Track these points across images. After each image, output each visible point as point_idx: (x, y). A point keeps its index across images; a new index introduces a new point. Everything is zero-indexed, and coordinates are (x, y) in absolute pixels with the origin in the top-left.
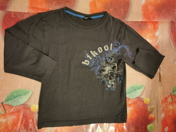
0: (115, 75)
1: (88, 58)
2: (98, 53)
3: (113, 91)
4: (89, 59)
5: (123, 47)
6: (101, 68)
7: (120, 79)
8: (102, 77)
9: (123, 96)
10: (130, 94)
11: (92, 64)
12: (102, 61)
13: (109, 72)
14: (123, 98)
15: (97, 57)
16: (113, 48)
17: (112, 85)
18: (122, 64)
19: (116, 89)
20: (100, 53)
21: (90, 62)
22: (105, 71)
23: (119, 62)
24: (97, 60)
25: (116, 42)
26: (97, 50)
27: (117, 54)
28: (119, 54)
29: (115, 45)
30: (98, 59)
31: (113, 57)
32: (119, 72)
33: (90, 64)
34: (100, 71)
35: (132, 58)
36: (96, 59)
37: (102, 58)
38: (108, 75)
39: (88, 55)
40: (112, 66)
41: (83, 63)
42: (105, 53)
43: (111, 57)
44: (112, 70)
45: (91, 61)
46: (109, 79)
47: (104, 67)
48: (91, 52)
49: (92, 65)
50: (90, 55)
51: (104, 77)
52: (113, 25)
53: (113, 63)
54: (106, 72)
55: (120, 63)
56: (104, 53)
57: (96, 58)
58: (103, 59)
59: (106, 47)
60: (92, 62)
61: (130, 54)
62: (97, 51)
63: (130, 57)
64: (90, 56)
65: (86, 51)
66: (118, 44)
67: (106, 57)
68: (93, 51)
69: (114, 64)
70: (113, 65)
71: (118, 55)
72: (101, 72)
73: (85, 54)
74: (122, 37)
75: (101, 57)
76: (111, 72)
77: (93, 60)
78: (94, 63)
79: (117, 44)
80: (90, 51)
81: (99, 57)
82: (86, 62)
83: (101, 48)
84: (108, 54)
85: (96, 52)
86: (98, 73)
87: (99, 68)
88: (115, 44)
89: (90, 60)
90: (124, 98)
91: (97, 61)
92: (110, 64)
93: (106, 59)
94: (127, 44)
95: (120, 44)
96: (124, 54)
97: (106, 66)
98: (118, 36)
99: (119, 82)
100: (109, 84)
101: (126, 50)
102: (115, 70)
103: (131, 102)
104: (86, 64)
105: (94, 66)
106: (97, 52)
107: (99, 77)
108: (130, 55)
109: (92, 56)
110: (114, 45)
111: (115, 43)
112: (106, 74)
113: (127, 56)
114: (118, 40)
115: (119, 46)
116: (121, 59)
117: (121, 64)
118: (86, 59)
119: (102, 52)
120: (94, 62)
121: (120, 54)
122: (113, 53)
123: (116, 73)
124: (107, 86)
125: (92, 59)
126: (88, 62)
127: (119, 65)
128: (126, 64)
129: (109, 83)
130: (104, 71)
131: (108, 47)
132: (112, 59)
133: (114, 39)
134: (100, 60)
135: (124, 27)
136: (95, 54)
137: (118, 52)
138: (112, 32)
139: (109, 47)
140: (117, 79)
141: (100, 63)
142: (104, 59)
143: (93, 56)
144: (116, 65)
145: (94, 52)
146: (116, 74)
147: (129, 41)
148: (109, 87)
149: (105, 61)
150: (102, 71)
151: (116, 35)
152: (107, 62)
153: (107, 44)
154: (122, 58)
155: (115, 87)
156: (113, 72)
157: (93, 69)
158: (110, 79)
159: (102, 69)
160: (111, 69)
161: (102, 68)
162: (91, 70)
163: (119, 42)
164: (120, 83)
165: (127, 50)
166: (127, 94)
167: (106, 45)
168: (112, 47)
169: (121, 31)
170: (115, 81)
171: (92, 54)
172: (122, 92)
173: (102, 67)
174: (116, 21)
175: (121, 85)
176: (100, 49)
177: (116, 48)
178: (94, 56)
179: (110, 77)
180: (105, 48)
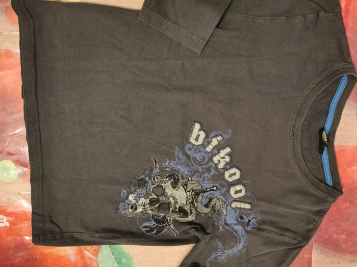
0: (162, 215)
1: (209, 140)
2: (225, 169)
3: (119, 209)
4: (206, 143)
5: (240, 239)
7: (152, 229)
8: (156, 180)
9: (104, 238)
10: (111, 254)
11: (193, 151)
13: (171, 199)
14: (100, 237)
15: (213, 166)
16: (238, 211)
18: (193, 234)
19: (124, 218)
20: (224, 174)
21: (199, 146)
22: (174, 188)
23: (199, 226)
24: (204, 167)
25: (255, 220)
26: (232, 167)
28: (221, 228)
29: (244, 217)
30: (208, 170)
31: (213, 209)
32: (172, 226)
33: (193, 145)
34: (173, 175)
35: (210, 262)
36: (207, 164)
37: (209, 180)
38: (161, 195)
39: (219, 142)
40: (187, 208)
41: (197, 126)
42: (225, 189)
44: (176, 208)
45: (202, 150)
46: (151, 197)
47: (185, 185)
48: (228, 150)
49: (189, 153)
51: (158, 184)
52: (302, 212)
53: (196, 210)
54: (169, 191)
55: (196, 229)
56: (223, 186)
57: (211, 164)
58: (206, 182)
59: (240, 191)
61: (220, 256)
62: (230, 165)
63: (213, 256)
64: (215, 147)
65: (229, 136)
66: (248, 224)
67: (213, 190)
68: (229, 154)
69: (194, 212)
70: (191, 210)
71: (216, 223)
72: (170, 176)
73: (220, 132)
74: (268, 235)
75: (213, 179)
76: (169, 203)
77: (204, 154)
78: (195, 158)
80: (230, 147)
81: (213, 172)
82: (198, 136)
83: (237, 177)
84: (221, 197)
85: (227, 163)
86: (167, 169)
87: (183, 170)
88: (247, 215)
89: (204, 146)
90: (100, 240)
91: (202, 165)
92: (192, 203)
93: (206, 191)
94: (247, 249)
96: (220, 240)
97: (188, 190)
98: (271, 223)
99: (145, 224)
100: (137, 199)
101: (233, 247)
103: (89, 258)
104: (194, 135)
105: (188, 157)
106: (228, 167)
107: (156, 171)
108: (216, 258)
109: (216, 151)
110: (245, 215)
111: (251, 217)
112: (164, 190)
113: (216, 249)
114: (259, 225)
115: (244, 227)
116: (208, 234)
117: (193, 232)
118: (207, 136)
119: (227, 181)
120: (198, 156)
121: (219, 229)
122: (224, 211)
123: (168, 218)
124: (132, 193)
125: (206, 152)
126: (200, 142)
127: (189, 227)
128: (194, 244)
130: (175, 185)
131: (240, 198)
132: (207, 206)
133: (262, 212)
134: (204, 175)
135: (295, 242)
136: (221, 160)
137: (226, 224)
138: (282, 209)
139: (240, 200)
141: (196, 174)
142: (207, 185)
143: (216, 155)
145: (228, 159)
146: (164, 217)
147: (258, 254)
148: (131, 197)
149: (200, 187)
150: (172, 180)
151: (274, 219)
152: (197, 194)
153: (248, 194)
154: (209, 236)
156: (171, 209)
157: (180, 155)
158: (152, 202)
159: (178, 180)
161: (181, 181)
162: (176, 148)
163: (253, 228)
164: (141, 227)
165: (231, 250)
166: (111, 246)
167: (246, 192)
168: (240, 209)
169: (287, 233)
170: (147, 213)
171: (221, 151)
172: (115, 235)
173: (184, 181)
174: (314, 220)
175: (134, 230)
176: (235, 174)
178: (216, 159)
179: (158, 201)
180: (238, 187)
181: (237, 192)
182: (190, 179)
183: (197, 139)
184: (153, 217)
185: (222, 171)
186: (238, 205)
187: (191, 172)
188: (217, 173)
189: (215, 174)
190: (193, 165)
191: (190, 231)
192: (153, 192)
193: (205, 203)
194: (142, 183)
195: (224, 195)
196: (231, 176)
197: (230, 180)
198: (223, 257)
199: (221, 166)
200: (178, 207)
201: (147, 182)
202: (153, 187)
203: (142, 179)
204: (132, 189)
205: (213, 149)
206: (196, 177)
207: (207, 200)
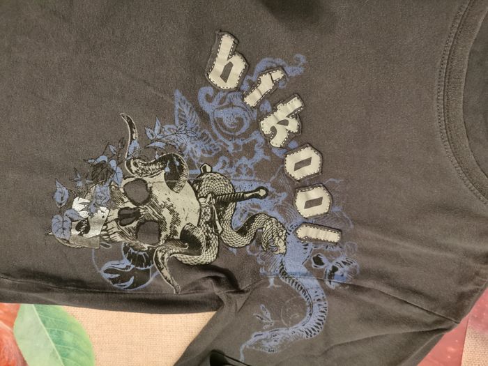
0: (146, 246)
1: (254, 79)
2: (287, 149)
4: (246, 87)
5: (311, 305)
6: (191, 165)
7: (124, 277)
8: (134, 169)
9: (20, 288)
10: (41, 323)
11: (215, 102)
12: (233, 170)
13: (166, 213)
14: (12, 287)
15: (261, 140)
16: (311, 246)
17: (84, 226)
18: (210, 291)
19: (63, 248)
20: (283, 161)
21: (230, 91)
22: (171, 186)
23: (225, 277)
24: (240, 142)
25: (346, 268)
26: (302, 146)
27: (272, 269)
28: (272, 280)
29: (324, 259)
30: (249, 150)
31: (257, 238)
32: (166, 272)
33: (217, 90)
34: (170, 157)
35: (246, 352)
36: (246, 135)
38: (144, 203)
39: (276, 83)
40: (200, 234)
41: (227, 43)
42: (284, 195)
43: (252, 230)
44: (175, 233)
45: (237, 101)
46: (121, 206)
47: (196, 182)
48: (295, 104)
49: (207, 107)
50: (275, 98)
51: (136, 176)
52: (450, 255)
53: (220, 240)
54: (161, 192)
55: (216, 279)
56: (281, 189)
57: (255, 136)
58: (244, 177)
59: (318, 202)
60: (231, 105)
61: (267, 340)
62: (297, 141)
63: (253, 340)
64: (267, 97)
65: (299, 70)
66: (331, 275)
67: (257, 196)
68: (297, 115)
69: (215, 243)
70: (208, 239)
71: (262, 271)
72: (163, 160)
73: (279, 61)
74: (373, 301)
76: (161, 222)
77: (240, 112)
78: (220, 120)
79: (335, 269)
80: (300, 97)
81: (260, 155)
82: (228, 68)
83: (313, 169)
84: (275, 213)
85: (292, 136)
86: (158, 144)
88: (331, 256)
89: (240, 91)
90: (13, 292)
91: (234, 137)
92: (211, 223)
93: (243, 199)
94: (326, 327)
95: (333, 286)
97: (203, 192)
98: (381, 276)
99: (108, 265)
100: (92, 207)
101: (295, 322)
102: (175, 250)
104: (219, 67)
105: (203, 116)
106: (293, 144)
107: (133, 146)
108: (258, 344)
109: (267, 106)
110: (327, 255)
111: (340, 260)
112: (150, 191)
113: (260, 326)
114: (356, 278)
115: (321, 281)
116: (242, 292)
117: (211, 288)
118: (248, 70)
119: (290, 178)
120: (227, 117)
121: (268, 283)
122: (281, 245)
123: (160, 255)
124: (81, 195)
125: (246, 107)
126: (232, 82)
127: (202, 275)
128: (212, 314)
129: (97, 206)
130: (172, 181)
131: (317, 217)
132: (242, 231)
133: (364, 251)
134: (239, 162)
135: (430, 319)
136: (279, 127)
137: (284, 273)
138: (407, 245)
139: (316, 222)
140: (125, 257)
142: (245, 184)
143: (268, 114)
144: (207, 257)
146: (151, 252)
147: (349, 341)
148: (78, 205)
149: (229, 190)
150: (167, 170)
151: (390, 268)
153: (336, 209)
154: (244, 297)
155: (75, 239)
156: (163, 234)
157: (186, 112)
158: (124, 218)
159: (181, 168)
160: (183, 224)
161: (187, 172)
163: (343, 285)
164: (102, 272)
165: (291, 330)
166: (41, 306)
167: (332, 204)
168: (317, 241)
169: (413, 299)
170: (112, 242)
171: (280, 106)
172: (43, 283)
173: (194, 172)
175: (85, 275)
176: (308, 162)
177: (308, 266)
178: (266, 125)
179: (136, 214)
180: (315, 193)
181: (310, 204)
182: (208, 169)
183: (225, 76)
184: (126, 249)
185: (279, 154)
186: (313, 232)
187: (210, 152)
188: (268, 158)
189: (263, 160)
190: (215, 137)
191: (204, 285)
192: (125, 194)
193: (240, 224)
194: (101, 173)
195: (281, 209)
196: (298, 166)
197: (297, 175)
198: (272, 343)
199: (277, 141)
200: (179, 230)
201: (113, 172)
202: (125, 182)
203: (101, 165)
204: (80, 184)
205: (262, 101)
206: (220, 164)
207: (245, 218)
